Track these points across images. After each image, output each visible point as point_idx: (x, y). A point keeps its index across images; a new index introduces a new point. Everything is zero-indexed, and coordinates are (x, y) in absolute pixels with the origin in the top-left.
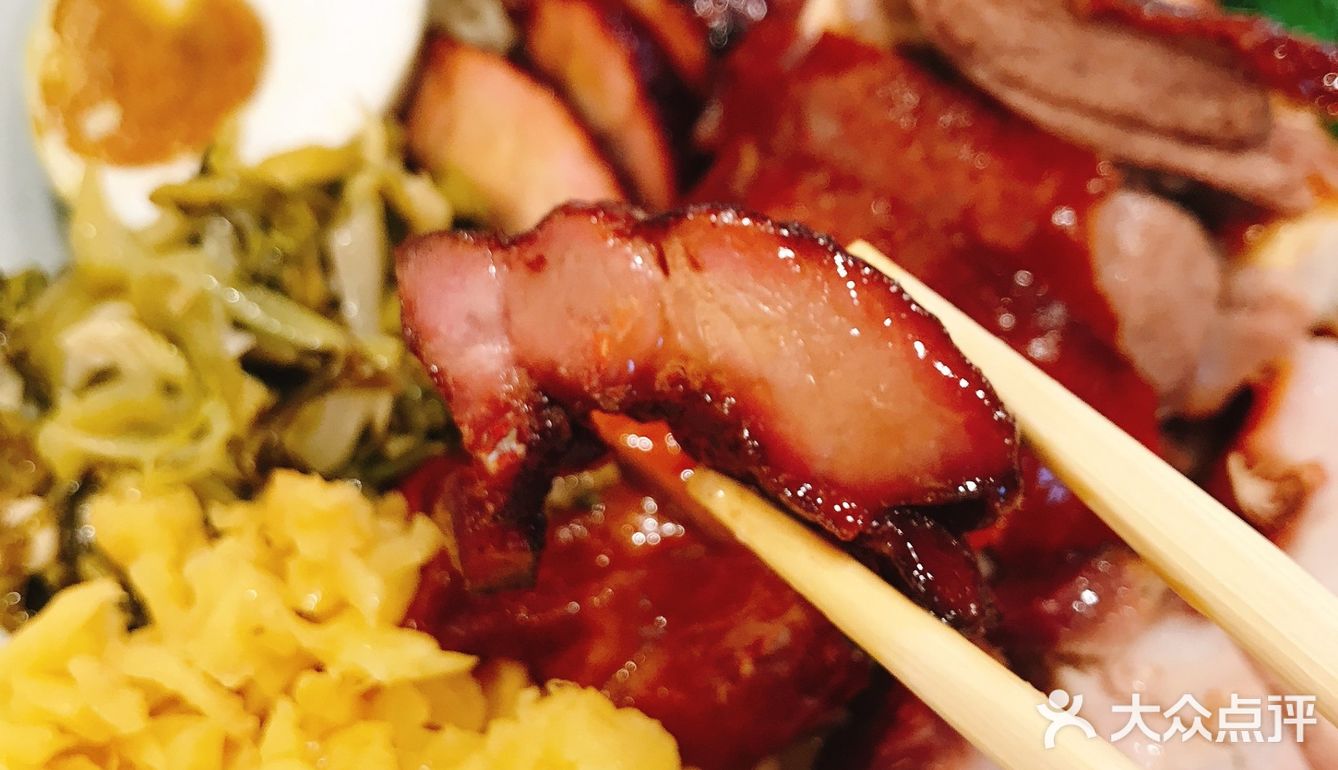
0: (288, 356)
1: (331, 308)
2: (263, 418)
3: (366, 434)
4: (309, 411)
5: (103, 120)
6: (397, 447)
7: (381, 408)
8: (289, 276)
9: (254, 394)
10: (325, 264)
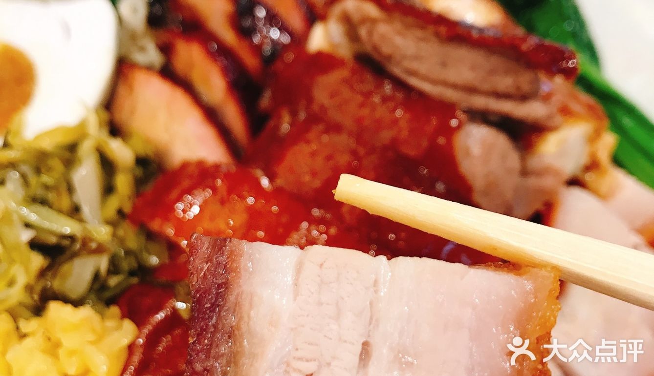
0: (53, 240)
1: (75, 211)
2: (42, 273)
3: (96, 276)
4: (65, 268)
6: (113, 281)
7: (103, 263)
8: (51, 196)
10: (70, 189)
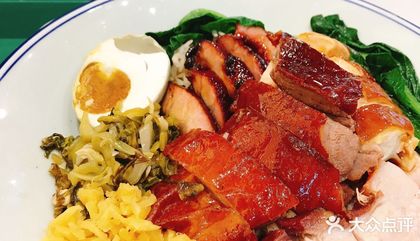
1: (138, 147)
5: (90, 102)
6: (150, 179)
8: (128, 138)
9: (118, 165)
10: (138, 137)
